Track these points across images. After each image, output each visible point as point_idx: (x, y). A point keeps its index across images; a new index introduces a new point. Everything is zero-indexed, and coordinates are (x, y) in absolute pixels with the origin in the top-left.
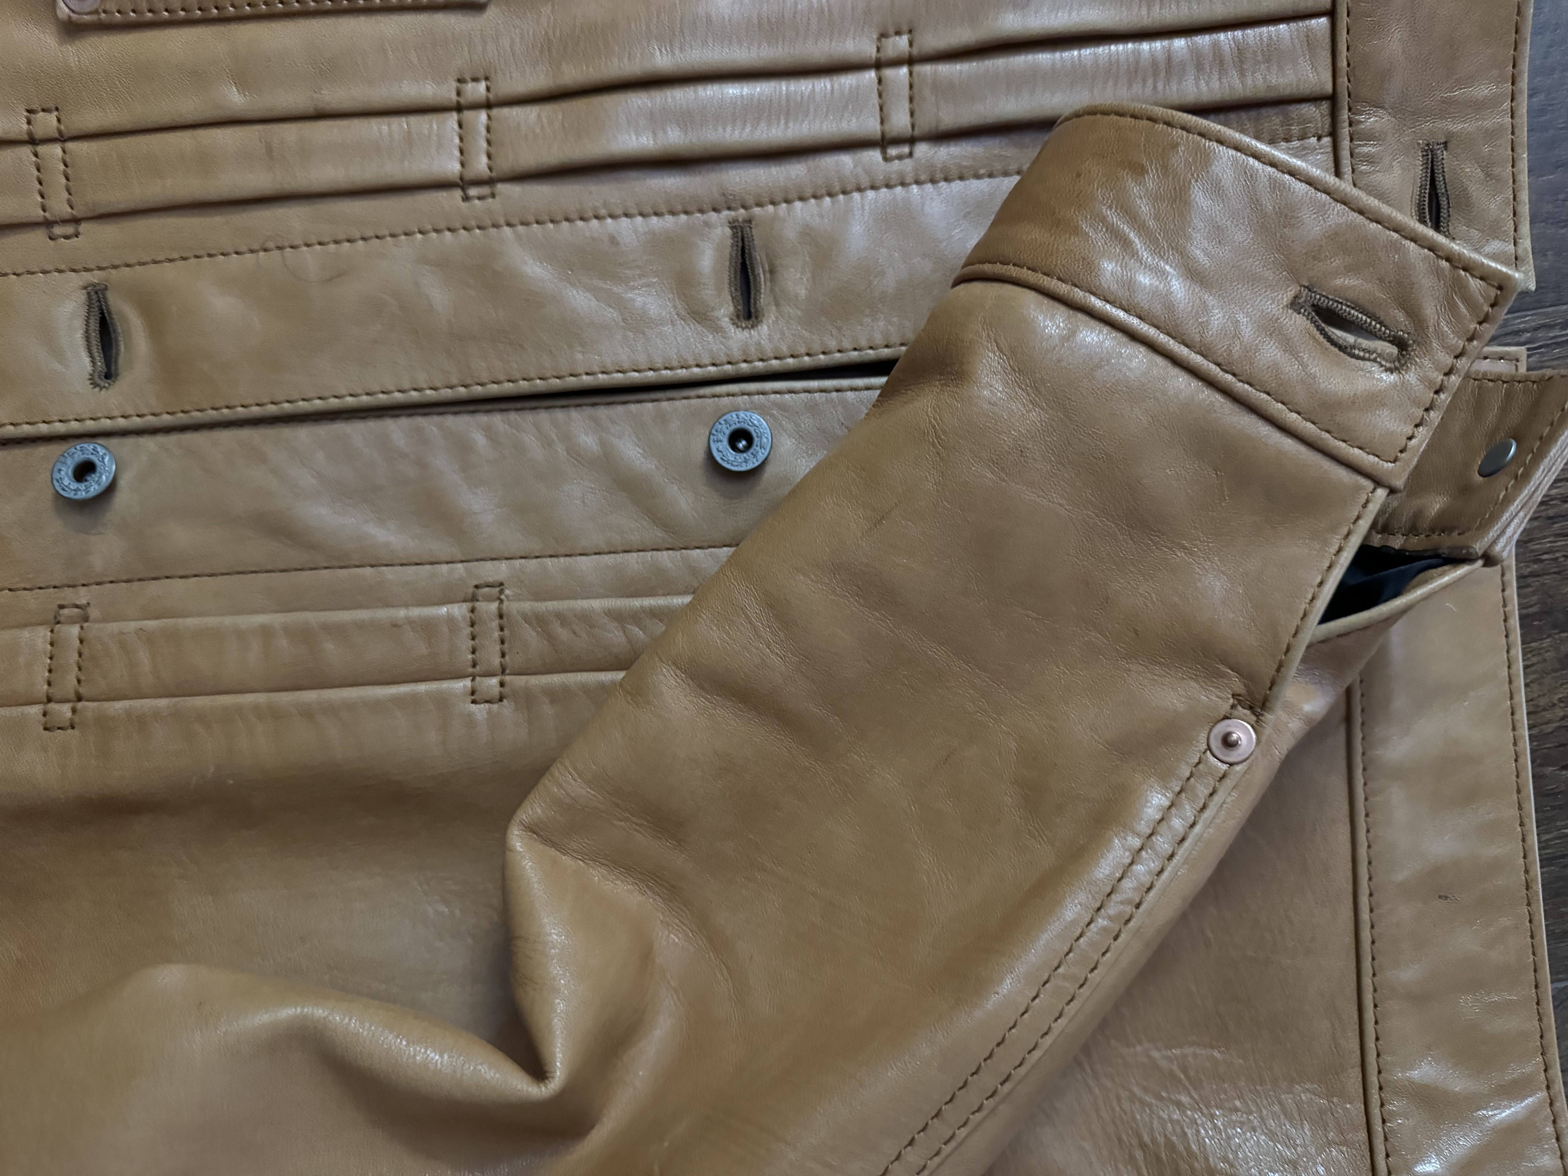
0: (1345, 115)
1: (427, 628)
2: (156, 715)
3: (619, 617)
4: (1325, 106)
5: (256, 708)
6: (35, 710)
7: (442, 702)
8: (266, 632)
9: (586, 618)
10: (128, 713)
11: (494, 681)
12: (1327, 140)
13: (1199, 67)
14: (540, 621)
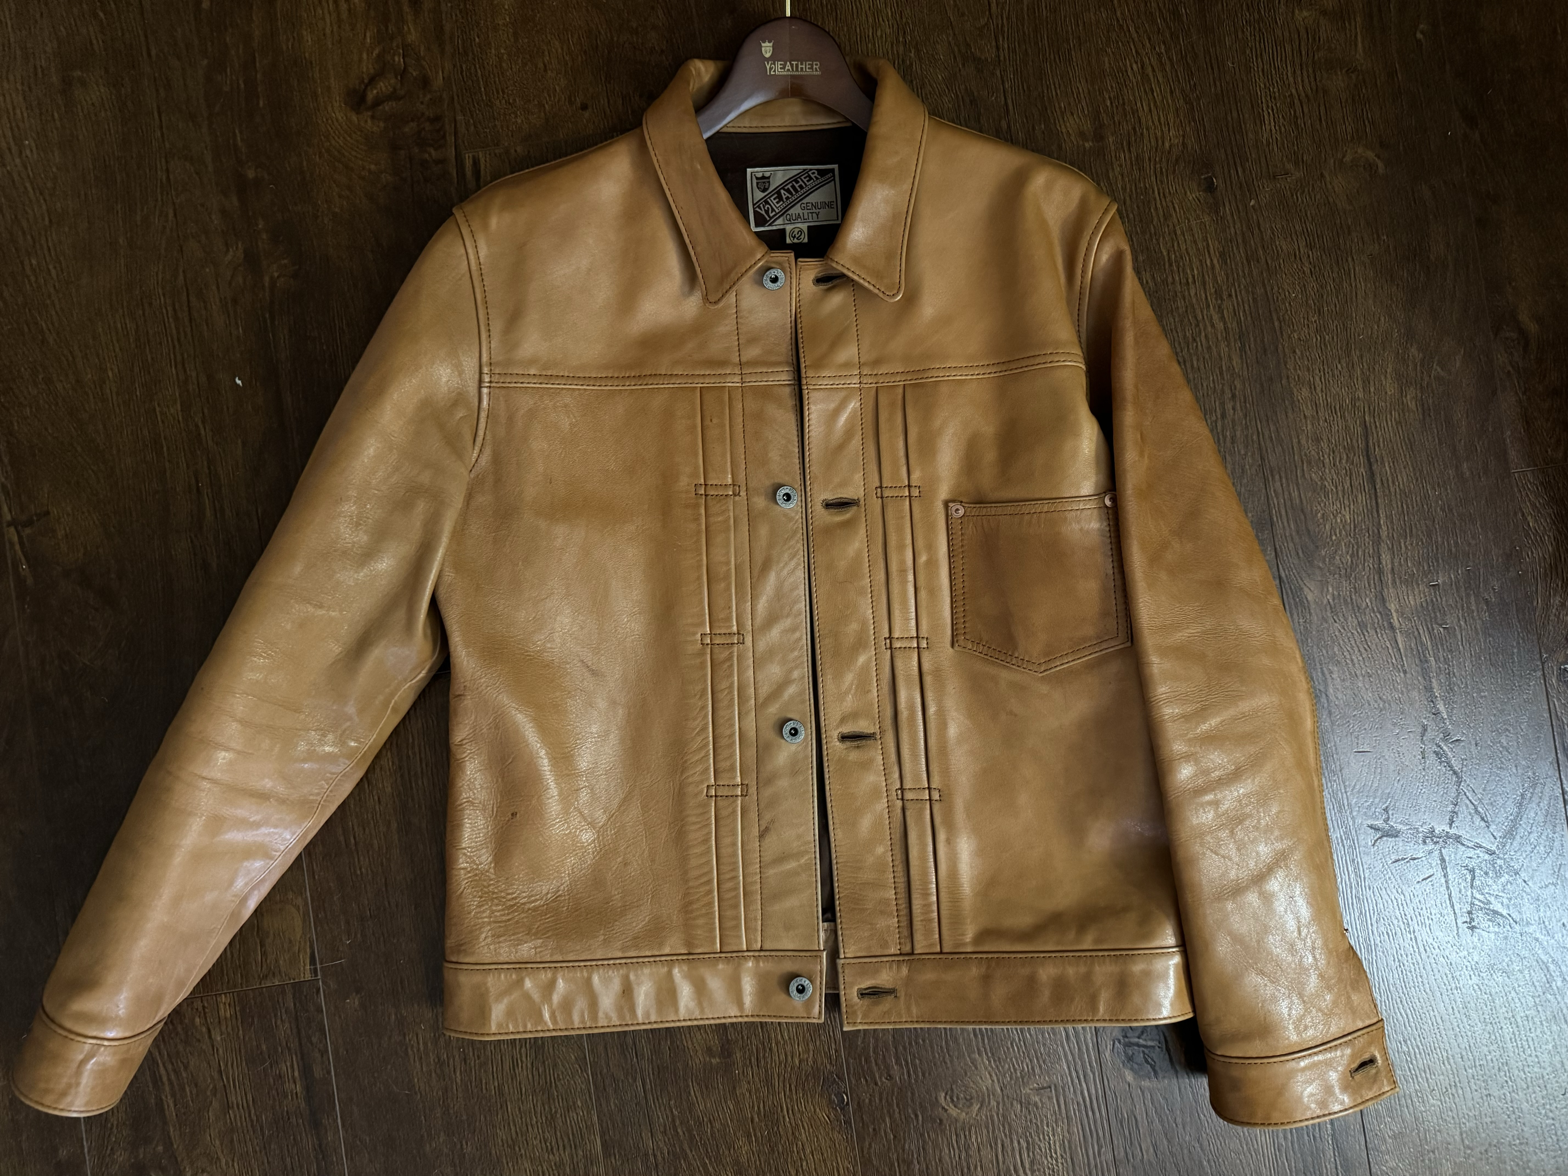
0: (906, 958)
1: (728, 619)
2: (699, 525)
3: (731, 686)
4: (910, 951)
5: (701, 560)
6: (702, 481)
7: (702, 624)
8: (728, 563)
9: (731, 675)
10: (700, 514)
11: (709, 641)
12: (898, 952)
13: (925, 905)
14: (730, 658)
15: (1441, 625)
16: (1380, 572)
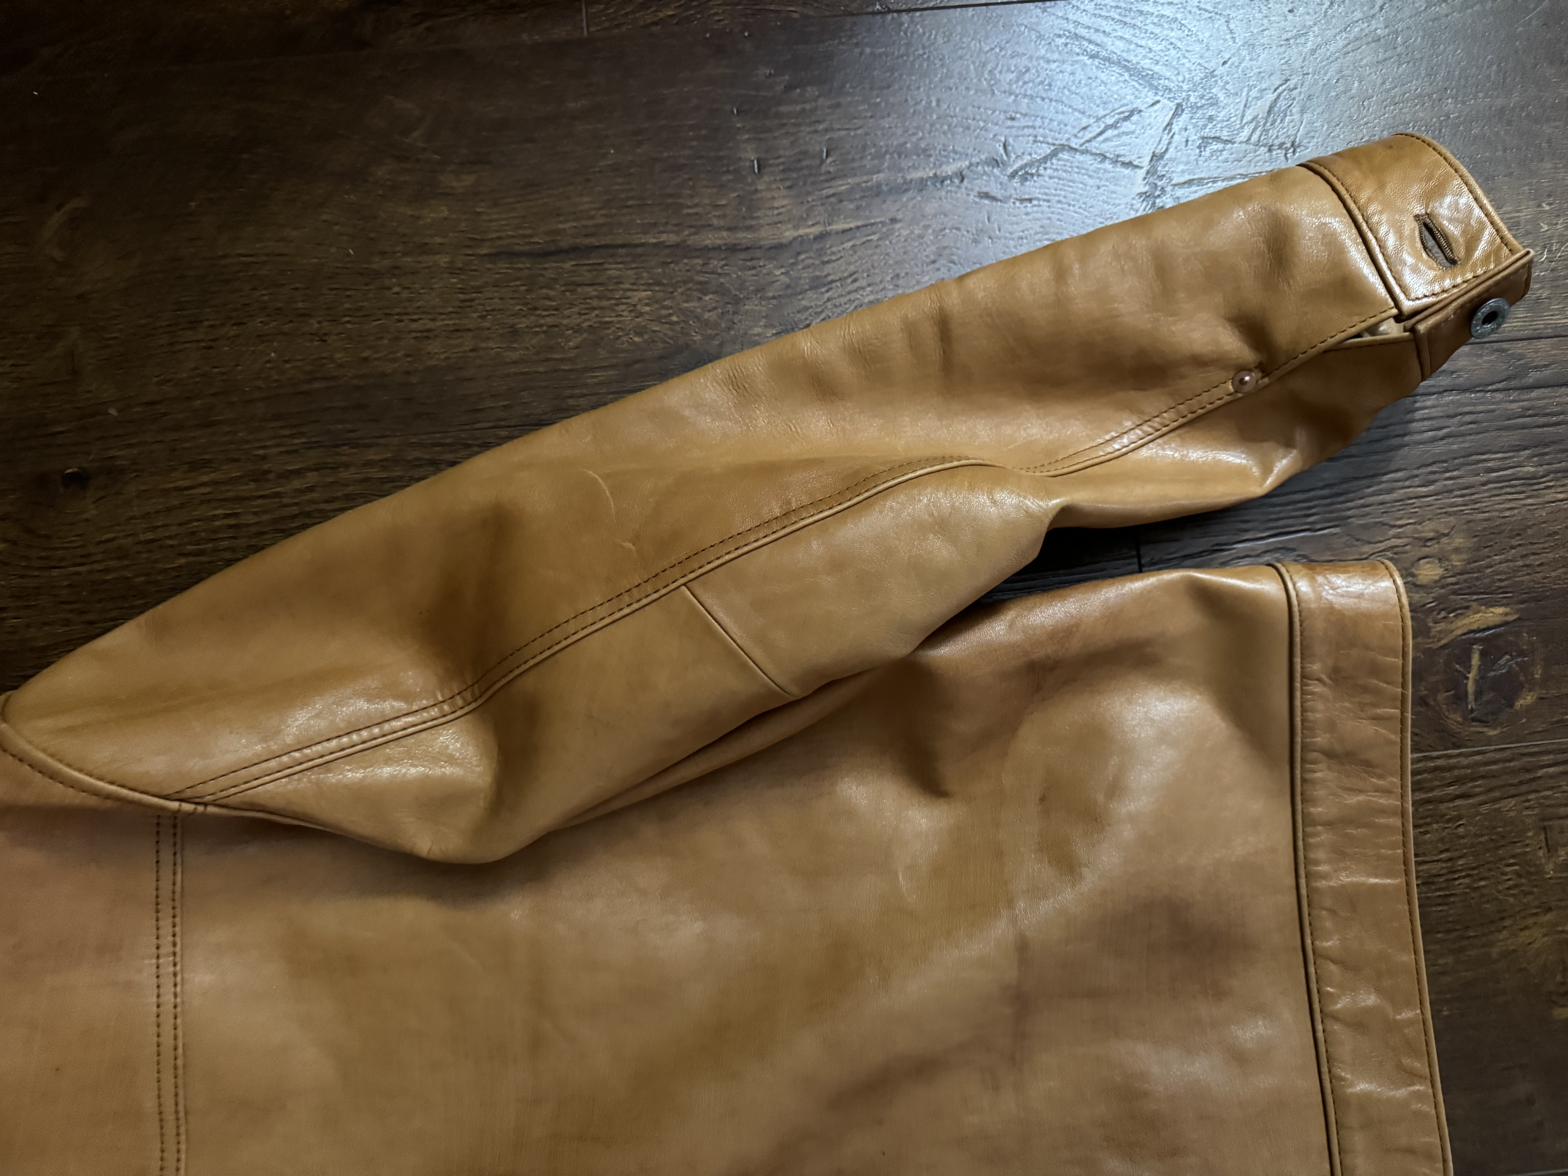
15: (822, 162)
16: (733, 249)
